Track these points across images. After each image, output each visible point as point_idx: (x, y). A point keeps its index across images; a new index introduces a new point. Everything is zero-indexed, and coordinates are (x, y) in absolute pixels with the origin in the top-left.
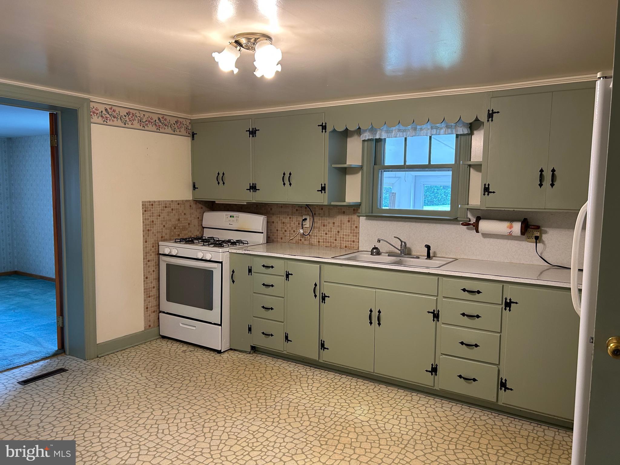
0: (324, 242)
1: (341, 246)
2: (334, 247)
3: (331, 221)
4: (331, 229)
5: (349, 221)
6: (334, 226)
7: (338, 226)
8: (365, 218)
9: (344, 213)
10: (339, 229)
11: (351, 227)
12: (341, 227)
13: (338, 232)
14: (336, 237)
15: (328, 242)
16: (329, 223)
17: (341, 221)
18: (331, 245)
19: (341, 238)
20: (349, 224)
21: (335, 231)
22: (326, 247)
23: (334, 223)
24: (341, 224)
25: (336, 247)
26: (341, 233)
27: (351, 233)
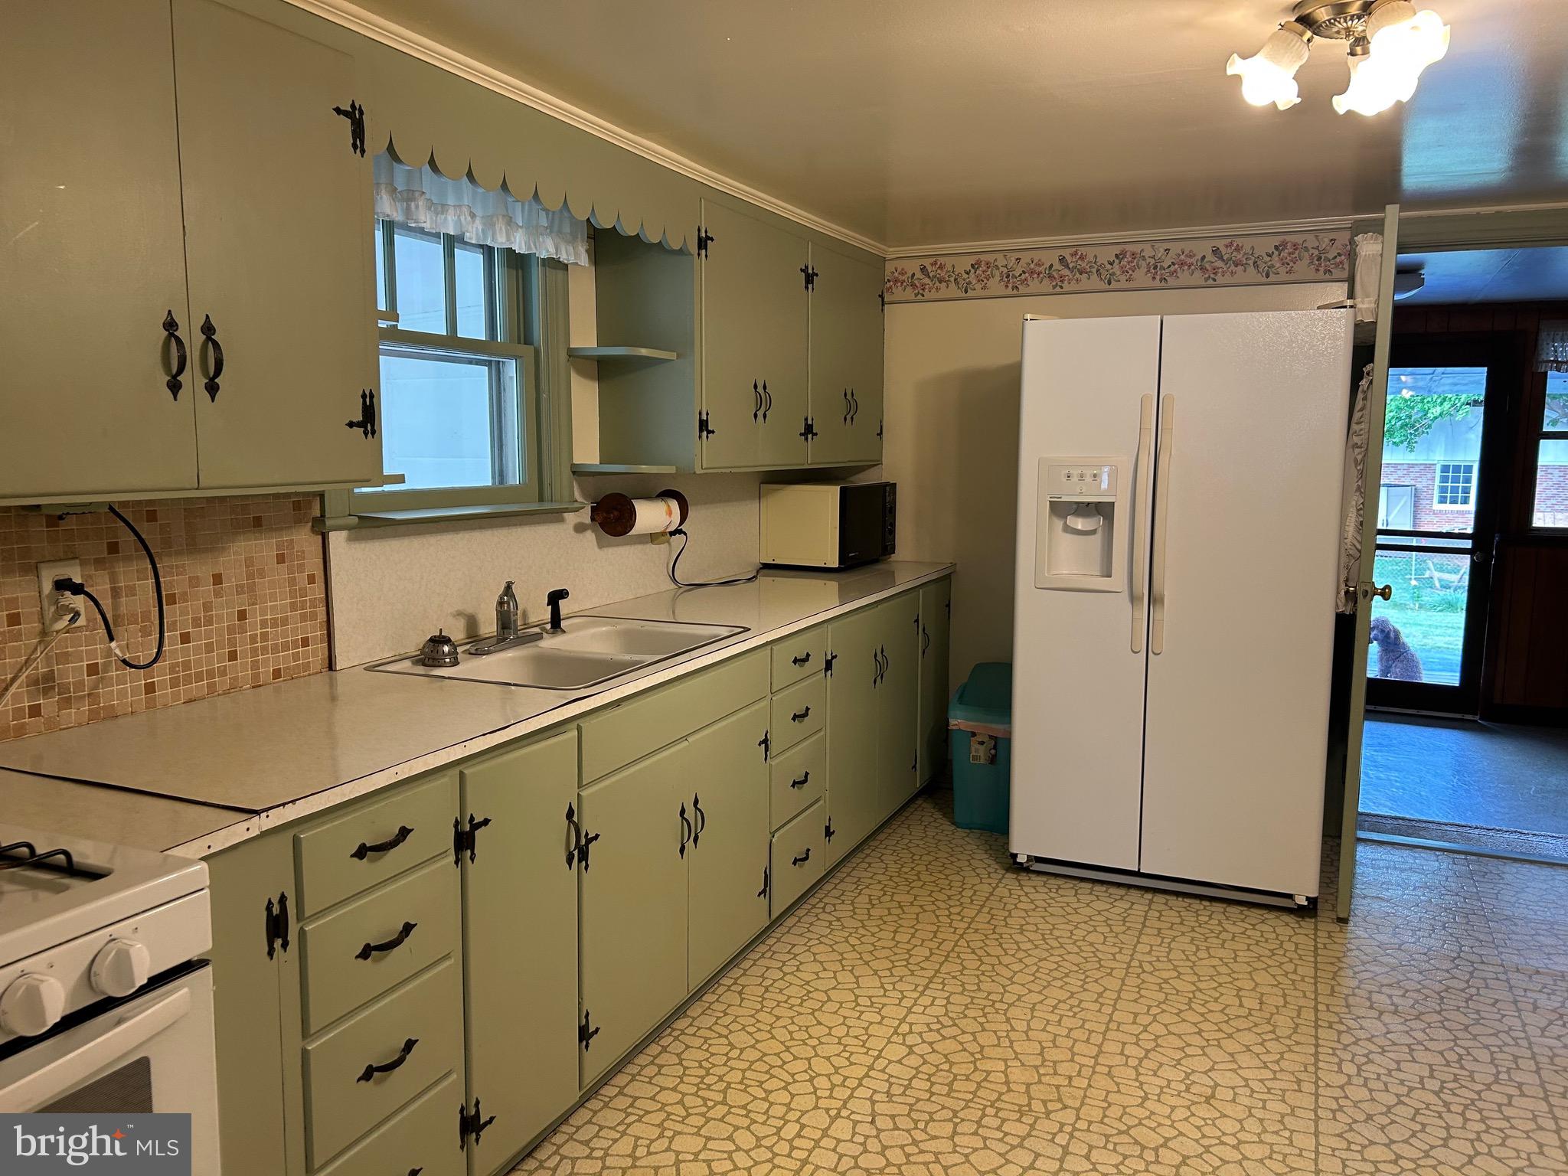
0: (175, 683)
1: (256, 676)
2: (225, 693)
3: (204, 569)
4: (207, 607)
5: (281, 559)
6: (217, 594)
7: (240, 589)
8: (344, 533)
9: (258, 523)
10: (241, 602)
11: (292, 581)
12: (252, 589)
13: (242, 616)
14: (232, 642)
15: (199, 677)
16: (195, 581)
17: (249, 562)
18: (211, 687)
19: (253, 639)
20: (282, 573)
21: (224, 613)
22: (190, 701)
23: (218, 579)
24: (250, 576)
25: (234, 687)
26: (255, 618)
27: (293, 607)
